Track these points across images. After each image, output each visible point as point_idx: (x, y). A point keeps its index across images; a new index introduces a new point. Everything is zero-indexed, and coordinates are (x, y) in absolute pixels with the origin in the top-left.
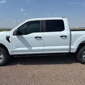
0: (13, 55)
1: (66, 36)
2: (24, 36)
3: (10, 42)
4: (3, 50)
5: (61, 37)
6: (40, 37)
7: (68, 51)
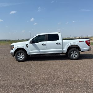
0: (30, 55)
1: (60, 43)
2: (36, 44)
3: (28, 47)
4: (24, 52)
5: (57, 43)
6: (45, 44)
7: (61, 52)
